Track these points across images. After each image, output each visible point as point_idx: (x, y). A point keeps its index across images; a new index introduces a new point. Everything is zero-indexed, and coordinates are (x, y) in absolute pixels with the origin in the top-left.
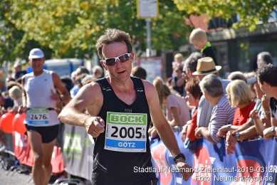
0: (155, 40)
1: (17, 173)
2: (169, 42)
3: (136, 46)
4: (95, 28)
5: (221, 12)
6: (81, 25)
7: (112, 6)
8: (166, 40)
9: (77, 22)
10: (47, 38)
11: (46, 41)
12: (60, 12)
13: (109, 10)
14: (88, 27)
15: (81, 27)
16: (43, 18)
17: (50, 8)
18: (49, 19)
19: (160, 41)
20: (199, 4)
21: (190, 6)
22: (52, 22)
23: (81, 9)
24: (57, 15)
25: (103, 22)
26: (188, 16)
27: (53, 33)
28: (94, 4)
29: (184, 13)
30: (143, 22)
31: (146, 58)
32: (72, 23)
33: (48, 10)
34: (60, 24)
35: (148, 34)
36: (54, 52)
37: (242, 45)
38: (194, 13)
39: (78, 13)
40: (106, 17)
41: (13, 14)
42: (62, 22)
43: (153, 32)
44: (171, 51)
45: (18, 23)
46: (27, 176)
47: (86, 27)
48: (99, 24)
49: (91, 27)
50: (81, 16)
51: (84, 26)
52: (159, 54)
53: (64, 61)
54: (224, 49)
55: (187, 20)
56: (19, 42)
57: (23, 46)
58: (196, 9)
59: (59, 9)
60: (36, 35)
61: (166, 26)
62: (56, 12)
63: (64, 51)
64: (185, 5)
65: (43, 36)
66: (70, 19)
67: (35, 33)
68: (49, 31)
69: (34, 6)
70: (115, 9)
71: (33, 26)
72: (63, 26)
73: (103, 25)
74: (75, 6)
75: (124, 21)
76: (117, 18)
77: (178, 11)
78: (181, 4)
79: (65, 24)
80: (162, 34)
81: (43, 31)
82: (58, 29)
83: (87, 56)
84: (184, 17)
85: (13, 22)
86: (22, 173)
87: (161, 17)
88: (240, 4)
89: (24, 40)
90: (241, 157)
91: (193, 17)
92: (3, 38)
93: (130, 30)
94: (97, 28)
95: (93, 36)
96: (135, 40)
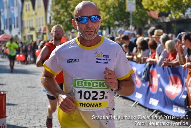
0: (134, 21)
2: (140, 22)
5: (164, 10)
7: (115, 6)
13: (114, 8)
14: (104, 15)
20: (154, 6)
21: (150, 7)
26: (149, 11)
29: (147, 10)
30: (128, 13)
31: (130, 29)
35: (131, 19)
37: (173, 25)
38: (152, 10)
40: (112, 11)
41: (71, 9)
43: (133, 18)
44: (141, 27)
48: (109, 14)
49: (106, 15)
52: (135, 28)
54: (165, 26)
55: (149, 13)
58: (152, 8)
64: (148, 6)
70: (116, 8)
73: (111, 15)
75: (120, 13)
76: (117, 12)
77: (144, 9)
78: (145, 6)
80: (136, 19)
83: (104, 28)
85: (71, 12)
87: (137, 11)
88: (172, 6)
90: (171, 75)
91: (151, 12)
92: (66, 20)
93: (123, 17)
94: (109, 16)
95: (106, 19)
96: (125, 22)
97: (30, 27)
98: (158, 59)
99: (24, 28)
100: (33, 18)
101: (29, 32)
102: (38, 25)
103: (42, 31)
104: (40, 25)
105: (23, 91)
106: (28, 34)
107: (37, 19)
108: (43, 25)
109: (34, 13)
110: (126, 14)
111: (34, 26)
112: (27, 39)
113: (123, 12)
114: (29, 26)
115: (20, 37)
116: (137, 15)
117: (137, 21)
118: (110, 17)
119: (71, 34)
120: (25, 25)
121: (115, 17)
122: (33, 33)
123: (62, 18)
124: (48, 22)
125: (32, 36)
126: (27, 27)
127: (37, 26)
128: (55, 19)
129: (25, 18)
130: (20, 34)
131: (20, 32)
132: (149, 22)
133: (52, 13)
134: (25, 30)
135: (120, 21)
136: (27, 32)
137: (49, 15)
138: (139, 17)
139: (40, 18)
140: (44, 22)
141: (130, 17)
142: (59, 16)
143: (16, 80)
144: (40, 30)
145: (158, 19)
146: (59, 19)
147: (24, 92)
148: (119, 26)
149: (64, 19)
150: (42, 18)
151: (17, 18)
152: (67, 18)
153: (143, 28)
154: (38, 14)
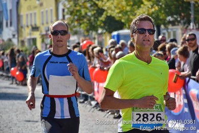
0: (198, 16)
1: (96, 110)
3: (184, 21)
4: (155, 8)
6: (145, 5)
9: (142, 3)
10: (120, 15)
11: (120, 17)
14: (150, 7)
15: (145, 7)
18: (123, 1)
22: (124, 3)
25: (161, 4)
30: (189, 4)
31: (190, 30)
32: (139, 4)
34: (130, 5)
35: (192, 12)
36: (125, 25)
42: (132, 3)
43: (196, 12)
45: (100, 3)
46: (103, 113)
47: (148, 7)
48: (157, 5)
49: (152, 7)
51: (147, 6)
56: (101, 16)
57: (104, 20)
60: (113, 12)
65: (119, 13)
66: (137, 1)
67: (112, 10)
68: (122, 10)
71: (110, 6)
72: (132, 6)
73: (161, 6)
75: (175, 3)
79: (134, 5)
81: (118, 9)
82: (128, 8)
85: (97, 2)
86: (99, 110)
89: (104, 16)
92: (89, 14)
93: (180, 9)
94: (157, 8)
95: (153, 13)
96: (184, 17)
97: (31, 25)
99: (22, 27)
100: (36, 11)
101: (30, 34)
102: (45, 22)
104: (47, 23)
105: (19, 127)
106: (28, 37)
107: (42, 13)
109: (38, 2)
110: (184, 5)
111: (38, 24)
112: (26, 44)
113: (180, 2)
114: (29, 24)
115: (15, 41)
118: (160, 10)
119: (96, 36)
120: (24, 22)
121: (167, 10)
122: (37, 35)
123: (83, 11)
124: (61, 17)
125: (34, 40)
126: (28, 26)
127: (43, 24)
128: (71, 13)
129: (24, 12)
130: (16, 36)
131: (15, 33)
133: (67, 3)
134: (23, 30)
135: (175, 16)
136: (27, 34)
137: (61, 7)
139: (47, 11)
141: (190, 10)
142: (78, 8)
143: (7, 110)
144: (48, 30)
146: (78, 14)
147: (20, 129)
148: (173, 23)
149: (86, 14)
150: (51, 10)
151: (11, 10)
152: (90, 11)
154: (45, 4)
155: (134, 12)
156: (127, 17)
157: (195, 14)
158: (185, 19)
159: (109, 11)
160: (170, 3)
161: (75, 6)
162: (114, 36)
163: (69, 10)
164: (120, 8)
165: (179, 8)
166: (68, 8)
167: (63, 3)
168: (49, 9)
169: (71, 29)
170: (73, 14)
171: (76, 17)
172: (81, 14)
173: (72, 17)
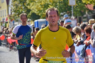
0: (75, 13)
2: (80, 13)
7: (60, 1)
8: (79, 13)
9: (49, 7)
10: (38, 12)
11: (38, 13)
12: (43, 3)
13: (59, 3)
16: (37, 5)
17: (39, 2)
18: (39, 5)
19: (77, 13)
20: (90, 1)
21: (87, 1)
22: (40, 6)
23: (50, 2)
24: (42, 4)
26: (86, 5)
27: (40, 10)
28: (54, 0)
29: (85, 4)
30: (71, 7)
31: (72, 19)
32: (47, 7)
33: (39, 3)
34: (43, 7)
36: (41, 17)
38: (88, 4)
39: (49, 4)
40: (58, 5)
41: (27, 4)
42: (44, 6)
43: (74, 10)
45: (29, 7)
50: (50, 5)
52: (76, 18)
53: (44, 20)
55: (86, 6)
56: (29, 13)
57: (30, 15)
58: (89, 2)
59: (43, 2)
60: (35, 11)
61: (79, 8)
62: (42, 3)
63: (44, 16)
64: (85, 1)
65: (37, 11)
66: (46, 6)
67: (34, 10)
68: (39, 10)
69: (34, 1)
70: (61, 2)
71: (34, 8)
72: (44, 8)
74: (48, 1)
75: (64, 6)
76: (62, 5)
77: (83, 3)
78: (84, 1)
80: (77, 11)
82: (42, 9)
84: (85, 5)
85: (27, 6)
87: (77, 5)
89: (31, 13)
91: (88, 5)
92: (23, 12)
96: (68, 13)
98: (92, 42)
102: (2, 16)
103: (5, 21)
104: (3, 16)
107: (1, 11)
108: (6, 16)
110: (69, 7)
113: (67, 6)
116: (78, 8)
117: (77, 12)
121: (61, 10)
123: (20, 11)
124: (10, 13)
132: (86, 12)
133: (12, 7)
135: (64, 12)
137: (10, 9)
138: (79, 9)
139: (3, 11)
140: (7, 14)
141: (71, 10)
142: (18, 9)
144: (4, 19)
145: (93, 11)
146: (18, 12)
150: (5, 10)
153: (82, 18)
154: (2, 7)
155: (45, 11)
156: (41, 13)
157: (74, 11)
158: (69, 14)
159: (33, 11)
160: (62, 7)
161: (17, 8)
162: (35, 22)
163: (14, 10)
164: (38, 9)
165: (66, 8)
166: (13, 9)
167: (11, 7)
168: (4, 10)
169: (15, 19)
170: (16, 12)
171: (17, 14)
172: (19, 12)
173: (15, 14)
